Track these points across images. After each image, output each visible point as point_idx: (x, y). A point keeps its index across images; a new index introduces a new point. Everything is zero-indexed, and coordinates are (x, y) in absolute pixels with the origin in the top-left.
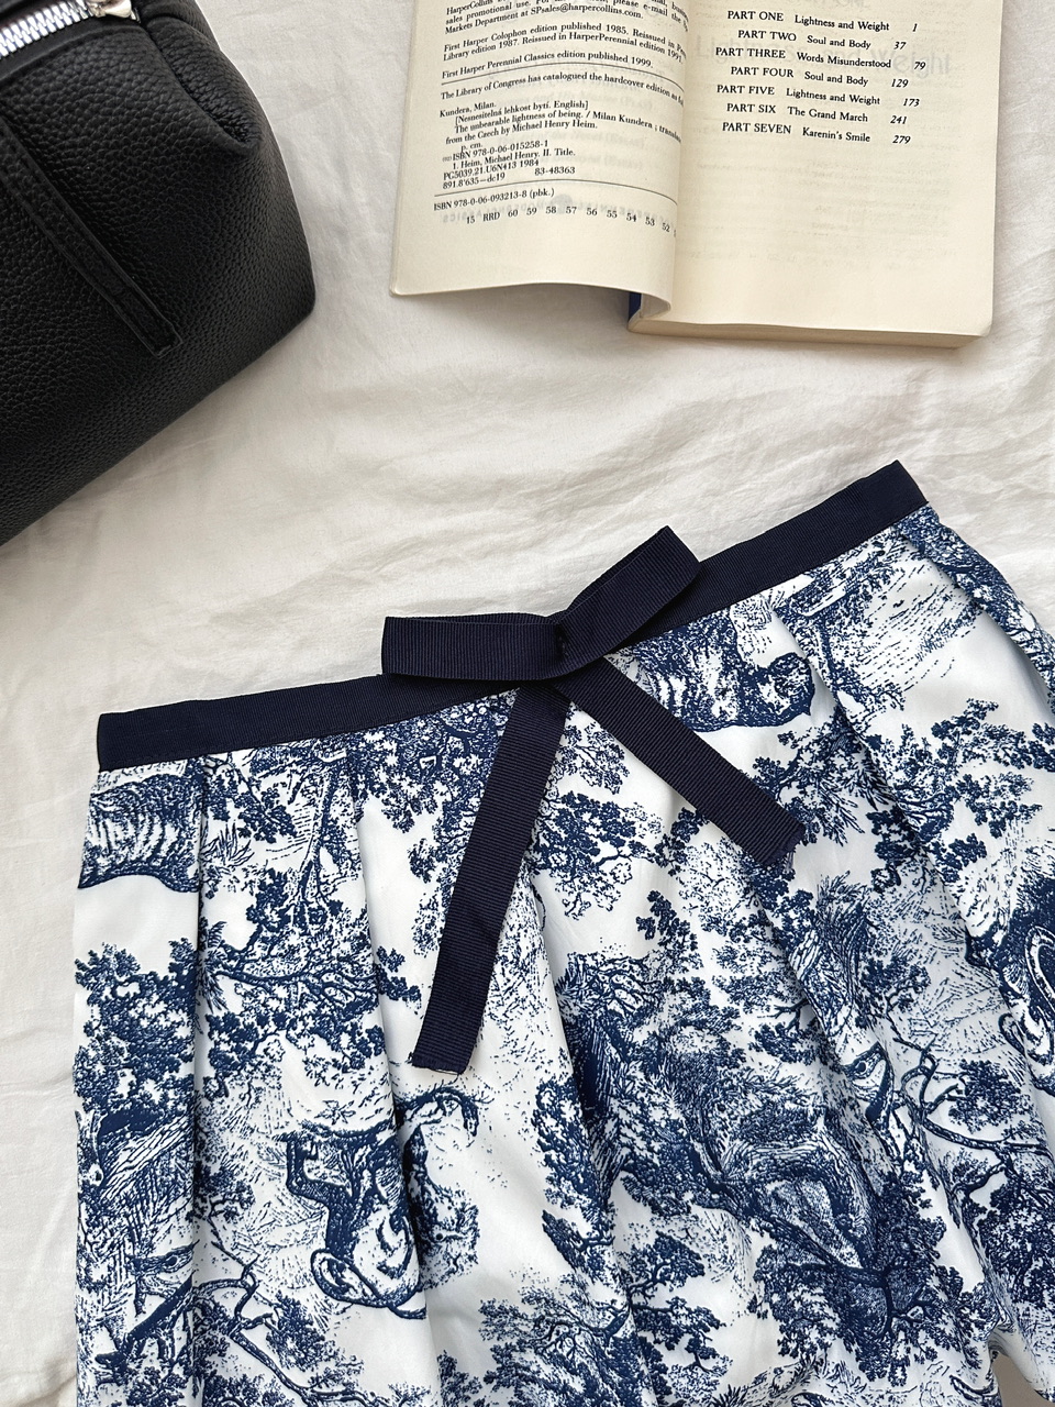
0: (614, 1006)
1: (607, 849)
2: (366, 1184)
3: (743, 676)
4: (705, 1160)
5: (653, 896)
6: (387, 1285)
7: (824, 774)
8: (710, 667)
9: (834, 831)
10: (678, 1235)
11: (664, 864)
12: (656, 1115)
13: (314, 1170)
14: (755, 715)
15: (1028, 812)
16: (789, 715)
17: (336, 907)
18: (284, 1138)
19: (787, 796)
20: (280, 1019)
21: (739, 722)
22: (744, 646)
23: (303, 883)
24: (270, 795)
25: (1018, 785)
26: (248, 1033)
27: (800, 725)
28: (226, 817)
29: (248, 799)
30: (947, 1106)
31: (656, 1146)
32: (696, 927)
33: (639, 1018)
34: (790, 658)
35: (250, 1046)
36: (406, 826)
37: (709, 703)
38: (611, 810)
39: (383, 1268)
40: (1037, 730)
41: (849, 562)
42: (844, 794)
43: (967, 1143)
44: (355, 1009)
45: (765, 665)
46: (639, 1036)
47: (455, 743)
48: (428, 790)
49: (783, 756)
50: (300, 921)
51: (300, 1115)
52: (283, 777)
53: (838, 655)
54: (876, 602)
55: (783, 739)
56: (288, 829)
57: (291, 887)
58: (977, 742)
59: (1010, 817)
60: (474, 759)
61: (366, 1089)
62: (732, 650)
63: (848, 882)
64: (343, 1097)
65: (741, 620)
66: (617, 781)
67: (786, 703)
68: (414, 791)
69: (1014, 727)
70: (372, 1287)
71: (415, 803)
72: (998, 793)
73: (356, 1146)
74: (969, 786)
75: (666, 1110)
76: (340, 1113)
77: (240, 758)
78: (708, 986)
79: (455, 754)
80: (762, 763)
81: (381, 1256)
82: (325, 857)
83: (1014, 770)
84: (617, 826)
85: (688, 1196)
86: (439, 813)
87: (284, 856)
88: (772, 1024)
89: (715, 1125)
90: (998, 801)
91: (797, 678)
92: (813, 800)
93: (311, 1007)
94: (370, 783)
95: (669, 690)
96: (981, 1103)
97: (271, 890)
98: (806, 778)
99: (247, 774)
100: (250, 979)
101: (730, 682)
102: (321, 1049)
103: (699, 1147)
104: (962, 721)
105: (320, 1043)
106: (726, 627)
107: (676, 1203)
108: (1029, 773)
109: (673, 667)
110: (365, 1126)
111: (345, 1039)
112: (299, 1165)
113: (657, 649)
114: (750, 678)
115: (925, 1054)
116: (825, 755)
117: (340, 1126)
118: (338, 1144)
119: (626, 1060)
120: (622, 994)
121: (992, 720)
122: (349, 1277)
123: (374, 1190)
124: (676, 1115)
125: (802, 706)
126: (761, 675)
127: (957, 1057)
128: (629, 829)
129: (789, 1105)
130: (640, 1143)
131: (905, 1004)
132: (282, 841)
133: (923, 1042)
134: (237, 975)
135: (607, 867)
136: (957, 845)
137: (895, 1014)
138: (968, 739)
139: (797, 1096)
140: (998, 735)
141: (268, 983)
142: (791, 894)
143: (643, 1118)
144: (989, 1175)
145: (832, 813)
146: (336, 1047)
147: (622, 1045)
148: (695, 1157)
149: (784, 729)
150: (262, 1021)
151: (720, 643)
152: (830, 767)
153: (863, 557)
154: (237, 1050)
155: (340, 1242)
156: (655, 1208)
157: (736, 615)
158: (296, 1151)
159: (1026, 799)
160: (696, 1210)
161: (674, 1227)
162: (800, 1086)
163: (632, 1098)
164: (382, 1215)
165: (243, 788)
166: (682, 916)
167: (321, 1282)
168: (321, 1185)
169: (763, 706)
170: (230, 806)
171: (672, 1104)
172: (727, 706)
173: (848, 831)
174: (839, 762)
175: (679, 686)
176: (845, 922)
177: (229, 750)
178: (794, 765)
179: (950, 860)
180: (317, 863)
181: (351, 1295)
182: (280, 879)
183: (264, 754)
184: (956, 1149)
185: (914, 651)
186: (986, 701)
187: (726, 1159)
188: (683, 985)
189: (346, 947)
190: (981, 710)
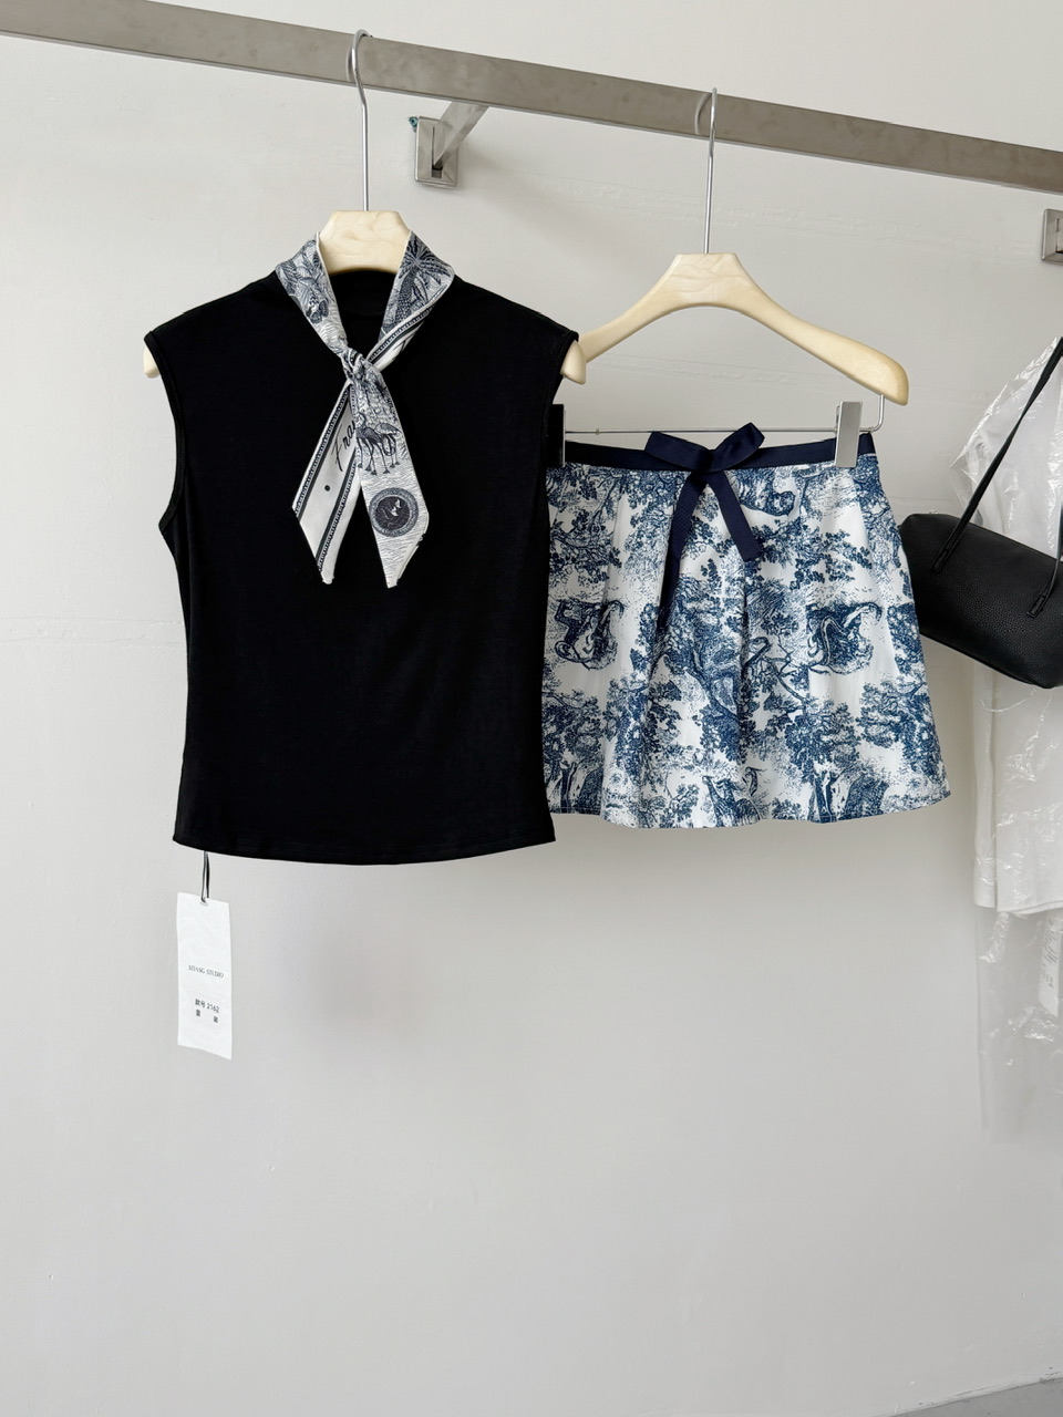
0: (684, 593)
1: (700, 539)
2: (587, 620)
3: (771, 494)
4: (697, 659)
5: (710, 560)
6: (583, 655)
7: (785, 539)
8: (760, 487)
9: (783, 562)
10: (676, 683)
11: (719, 551)
12: (685, 636)
13: (567, 613)
14: (769, 509)
15: (849, 579)
16: (781, 514)
17: (603, 528)
18: (560, 601)
19: (771, 542)
20: (574, 560)
21: (763, 510)
22: (775, 483)
23: (594, 517)
24: (592, 483)
25: (849, 567)
26: (561, 561)
27: (783, 518)
28: (575, 486)
29: (584, 482)
30: (790, 677)
31: (681, 647)
32: (723, 580)
33: (692, 600)
34: (790, 493)
35: (560, 565)
36: (634, 507)
37: (755, 499)
38: (707, 526)
39: (585, 649)
40: (862, 549)
41: (825, 466)
42: (790, 549)
43: (793, 693)
44: (600, 563)
45: (780, 492)
46: (689, 606)
47: (661, 484)
48: (645, 496)
49: (774, 528)
50: (590, 529)
51: (570, 594)
52: (598, 478)
53: (807, 493)
54: (829, 481)
55: (776, 522)
56: (595, 496)
57: (589, 518)
58: (838, 546)
59: (841, 577)
60: (665, 491)
61: (596, 590)
62: (771, 483)
63: (781, 583)
64: (588, 591)
65: (778, 473)
66: (712, 517)
67: (781, 509)
68: (640, 495)
69: (854, 545)
70: (578, 655)
71: (640, 499)
72: (839, 567)
73: (588, 607)
74: (829, 558)
75: (689, 635)
76: (585, 595)
77: (586, 467)
78: (721, 601)
79: (660, 487)
80: (766, 527)
81: (585, 645)
82: (605, 510)
83: (849, 561)
84: (706, 533)
85: (685, 668)
86: (646, 506)
87: (591, 506)
88: (733, 616)
89: (707, 652)
90: (838, 570)
91: (789, 501)
92: (779, 548)
93: (586, 559)
94: (627, 489)
95: (741, 489)
96: (803, 681)
97: (583, 517)
98: (780, 539)
99: (586, 473)
100: (567, 544)
101: (766, 494)
102: (585, 573)
103: (695, 654)
104: (835, 536)
105: (586, 571)
106: (772, 474)
107: (680, 670)
108: (854, 564)
109: (747, 482)
110: (593, 602)
111: (594, 572)
112: (563, 611)
113: (745, 473)
114: (774, 495)
115: (788, 655)
116: (788, 533)
117: (584, 600)
118: (581, 606)
119: (681, 613)
120: (688, 590)
121: (846, 539)
122: (571, 651)
123: (589, 623)
124: (691, 638)
125: (787, 512)
126: (777, 495)
127: (800, 661)
128: (710, 535)
129: (729, 647)
130: (676, 645)
131: (787, 634)
132: (591, 500)
133: (789, 650)
134: (563, 541)
135: (698, 545)
136: (815, 573)
137: (782, 636)
138: (835, 544)
139: (733, 645)
140: (847, 546)
141: (573, 547)
142: (757, 575)
143: (680, 636)
144: (796, 709)
145: (784, 555)
146: (590, 574)
147: (681, 606)
148: (693, 655)
149: (778, 518)
150: (567, 559)
151: (767, 479)
152: (788, 538)
153: (830, 465)
154: (555, 566)
155: (571, 639)
156: (672, 670)
157: (777, 471)
158: (563, 606)
159: (850, 574)
160: (686, 674)
161: (676, 680)
162: (735, 641)
163: (678, 627)
164: (590, 632)
165: (583, 478)
166: (720, 574)
167: (558, 651)
168: (569, 619)
169: (773, 508)
170: (578, 482)
171: (691, 634)
172: (760, 502)
173: (787, 563)
174: (792, 537)
175: (747, 489)
176: (774, 596)
177: (583, 463)
178: (777, 532)
179: (810, 577)
180: (601, 512)
181: (569, 657)
182: (586, 514)
183: (594, 468)
184: (789, 694)
185: (832, 504)
186: (846, 532)
187: (707, 666)
188: (712, 598)
189: (603, 542)
190: (843, 535)
